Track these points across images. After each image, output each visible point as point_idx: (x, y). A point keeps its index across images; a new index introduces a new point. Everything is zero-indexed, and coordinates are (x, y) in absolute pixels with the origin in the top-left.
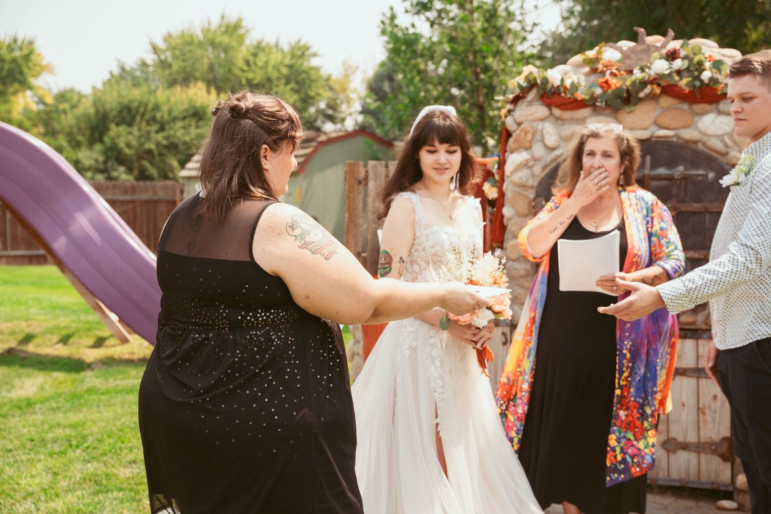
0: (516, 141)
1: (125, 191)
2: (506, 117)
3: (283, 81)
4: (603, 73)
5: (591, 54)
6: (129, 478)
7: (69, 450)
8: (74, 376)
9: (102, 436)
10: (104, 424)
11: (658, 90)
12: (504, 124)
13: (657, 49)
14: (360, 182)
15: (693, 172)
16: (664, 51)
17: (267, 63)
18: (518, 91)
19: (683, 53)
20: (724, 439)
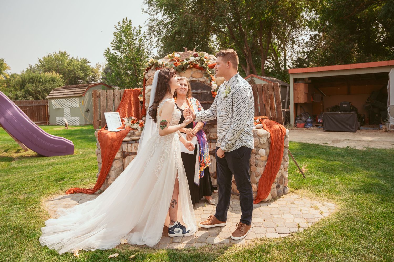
0: (148, 82)
1: (30, 103)
2: (145, 75)
3: (79, 70)
4: (175, 61)
5: (171, 55)
6: (23, 199)
7: (4, 190)
8: (8, 163)
9: (15, 184)
10: (16, 180)
11: (192, 66)
12: (144, 77)
13: (191, 54)
14: (98, 97)
15: (203, 91)
16: (193, 54)
17: (74, 64)
18: (148, 67)
19: (198, 55)
20: (215, 172)
